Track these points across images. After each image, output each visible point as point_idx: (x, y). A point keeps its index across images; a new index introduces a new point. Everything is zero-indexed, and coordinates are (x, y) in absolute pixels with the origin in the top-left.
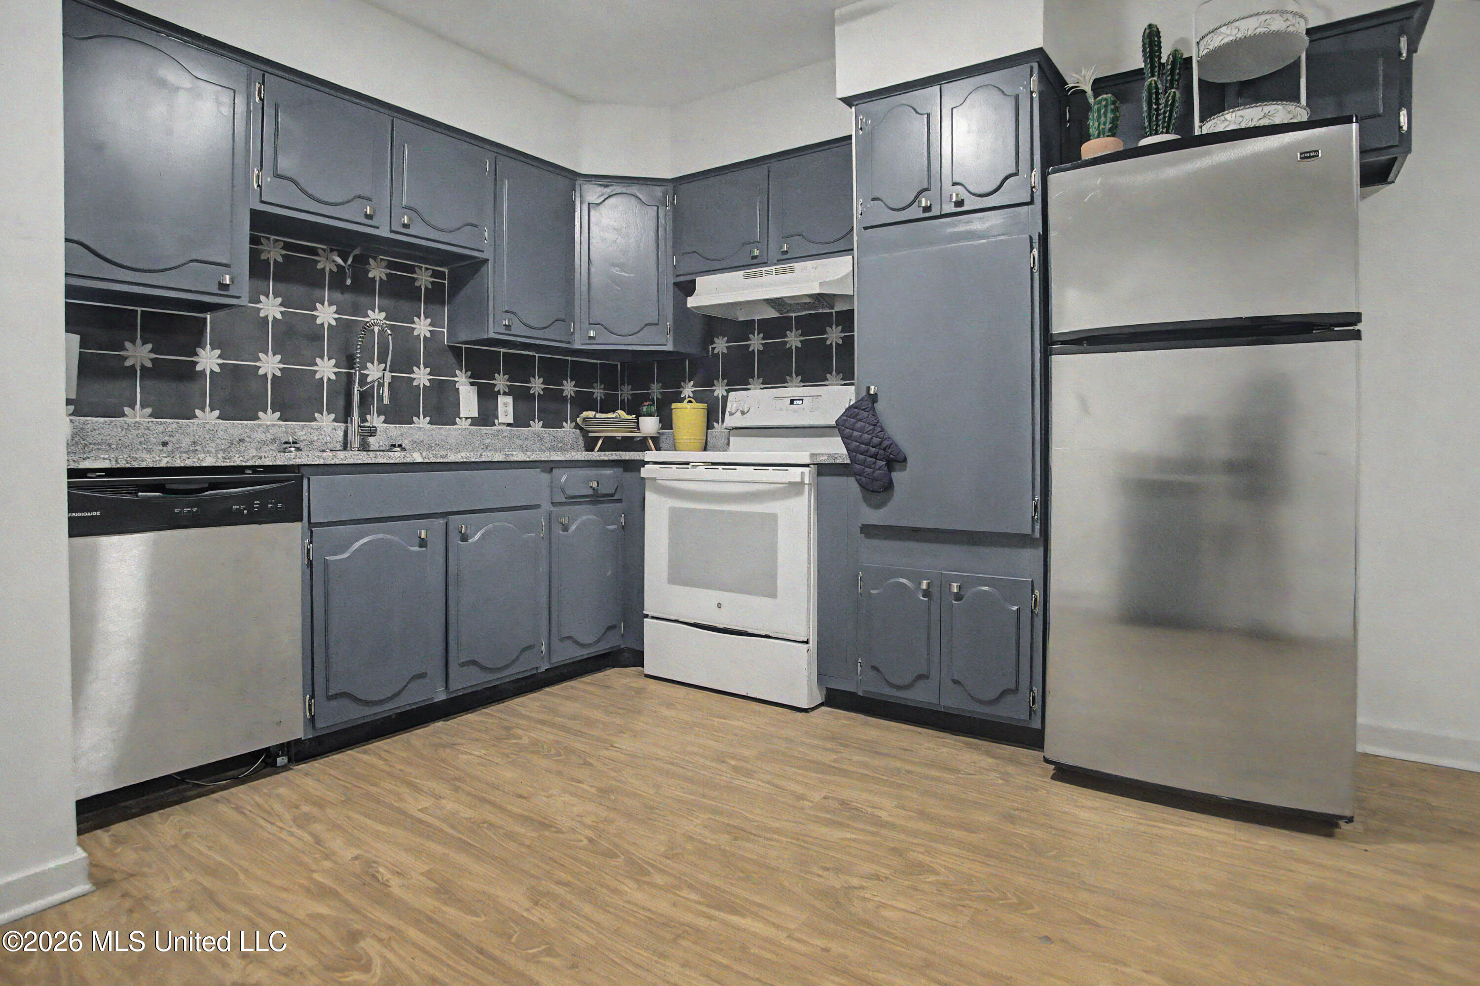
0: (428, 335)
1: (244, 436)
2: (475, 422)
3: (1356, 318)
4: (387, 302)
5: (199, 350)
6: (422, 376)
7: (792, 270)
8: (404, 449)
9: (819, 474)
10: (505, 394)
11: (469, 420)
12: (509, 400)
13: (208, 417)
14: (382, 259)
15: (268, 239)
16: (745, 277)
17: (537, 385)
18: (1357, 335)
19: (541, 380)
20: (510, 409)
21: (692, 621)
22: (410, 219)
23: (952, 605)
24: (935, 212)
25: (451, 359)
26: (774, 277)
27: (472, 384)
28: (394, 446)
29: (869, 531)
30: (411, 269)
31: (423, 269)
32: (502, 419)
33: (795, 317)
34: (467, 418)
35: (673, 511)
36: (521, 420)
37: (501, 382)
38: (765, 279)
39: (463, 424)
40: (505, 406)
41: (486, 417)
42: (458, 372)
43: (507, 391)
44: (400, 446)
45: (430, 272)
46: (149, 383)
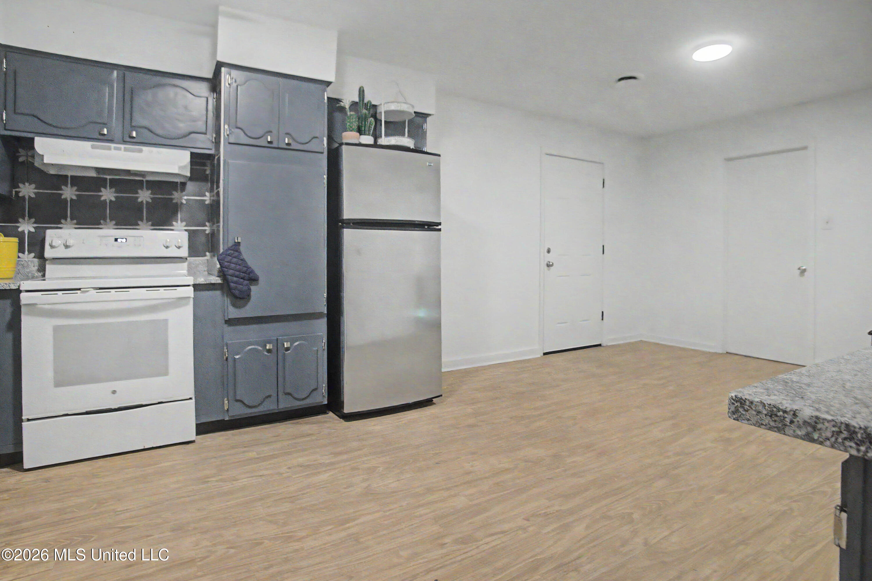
3: (440, 224)
7: (141, 151)
9: (195, 290)
16: (93, 147)
18: (440, 230)
21: (84, 411)
23: (284, 353)
24: (275, 145)
26: (122, 153)
29: (230, 322)
33: (110, 179)
35: (56, 329)
38: (113, 152)
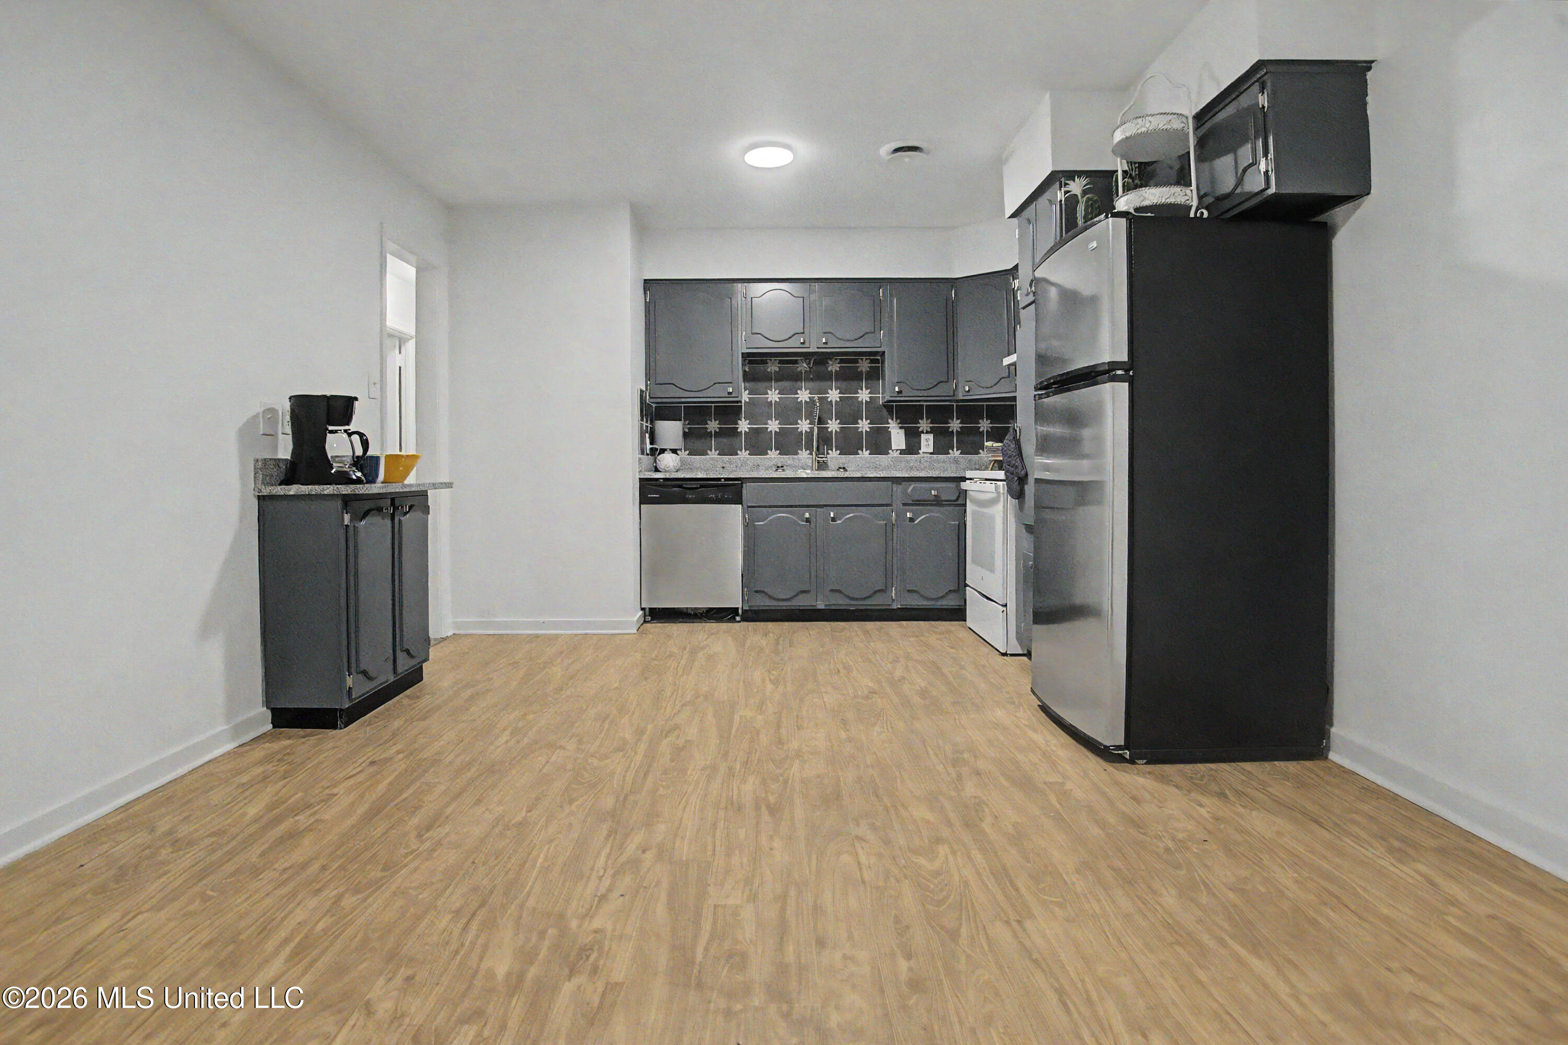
0: (868, 400)
1: (759, 464)
2: (902, 452)
4: (839, 384)
5: (740, 422)
6: (864, 425)
8: (846, 471)
10: (927, 432)
11: (899, 452)
12: (931, 437)
13: (744, 454)
14: (836, 359)
15: (771, 360)
17: (955, 425)
19: (959, 421)
20: (931, 442)
22: (826, 339)
25: (885, 412)
27: (901, 428)
28: (840, 468)
30: (856, 361)
31: (864, 360)
32: (924, 449)
34: (897, 450)
36: (940, 449)
37: (924, 424)
39: (893, 454)
40: (927, 442)
41: (912, 448)
42: (890, 421)
43: (929, 430)
44: (844, 468)
45: (869, 361)
46: (719, 440)
